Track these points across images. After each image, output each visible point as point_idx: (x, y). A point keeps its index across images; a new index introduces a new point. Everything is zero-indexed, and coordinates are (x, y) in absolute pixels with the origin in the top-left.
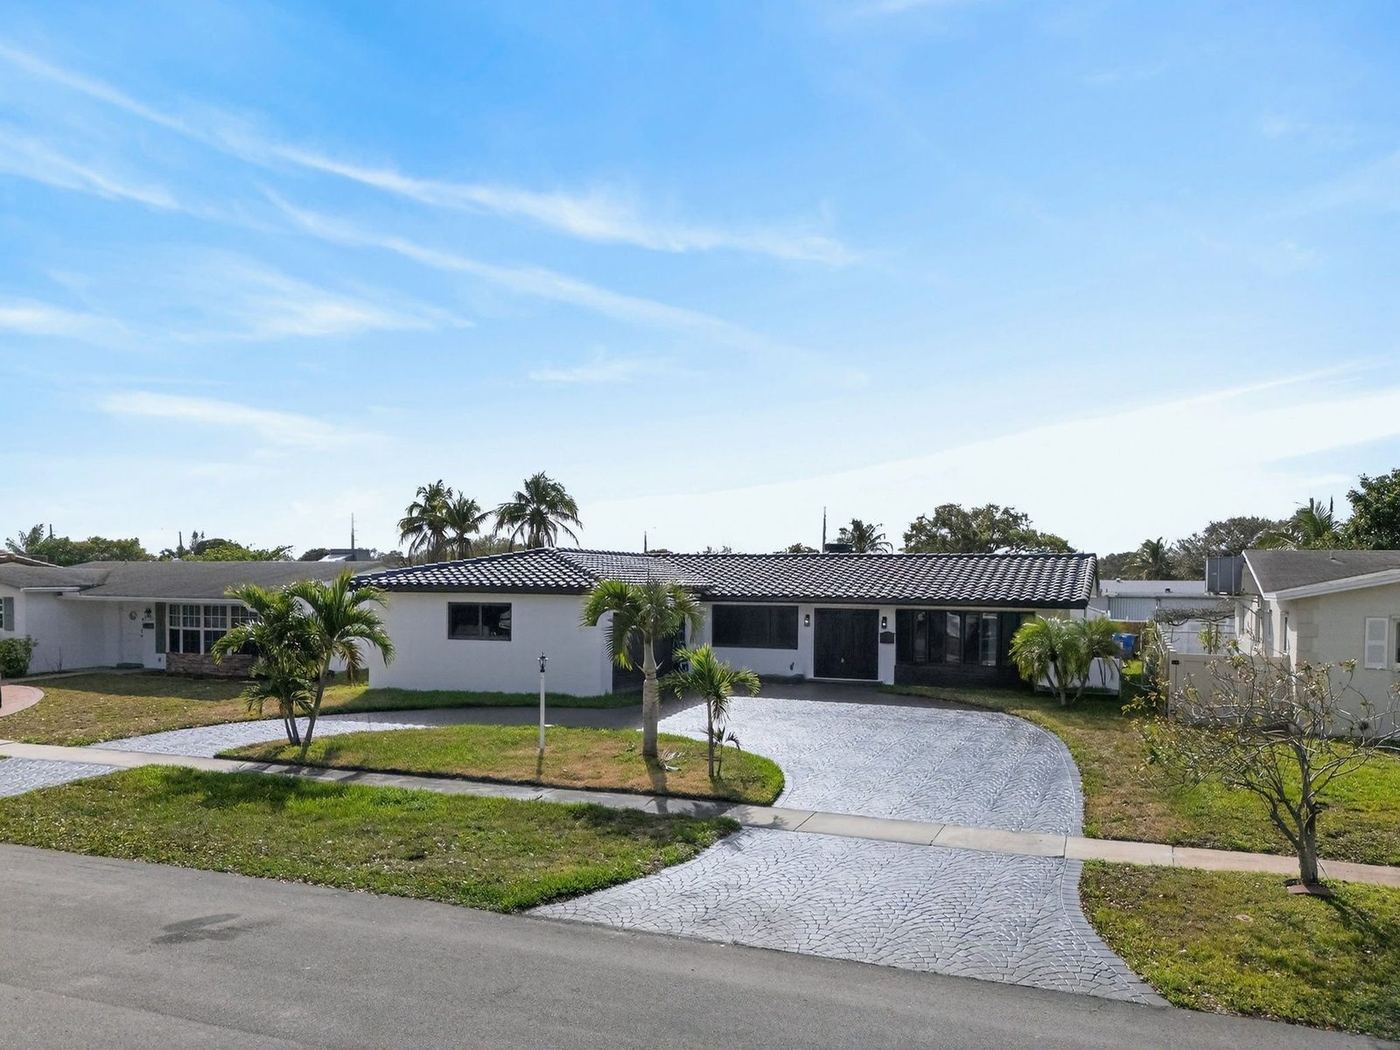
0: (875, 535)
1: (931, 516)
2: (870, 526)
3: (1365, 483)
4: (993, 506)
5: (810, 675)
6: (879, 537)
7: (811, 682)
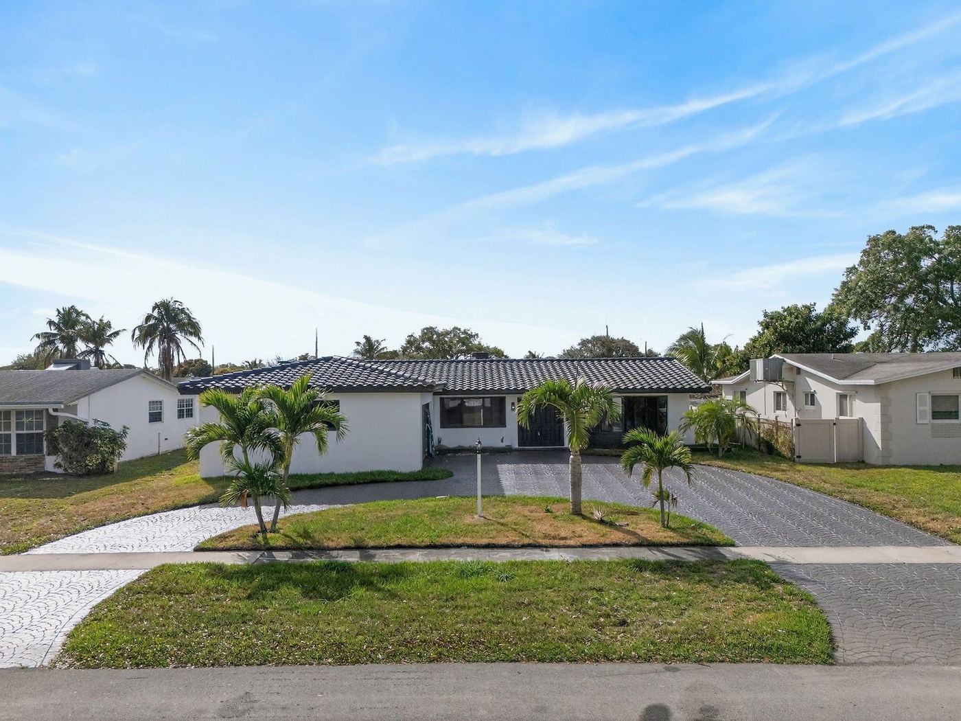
0: (381, 347)
1: (418, 334)
2: (377, 341)
3: (766, 315)
4: (457, 328)
5: (516, 446)
6: (383, 349)
7: (516, 450)
